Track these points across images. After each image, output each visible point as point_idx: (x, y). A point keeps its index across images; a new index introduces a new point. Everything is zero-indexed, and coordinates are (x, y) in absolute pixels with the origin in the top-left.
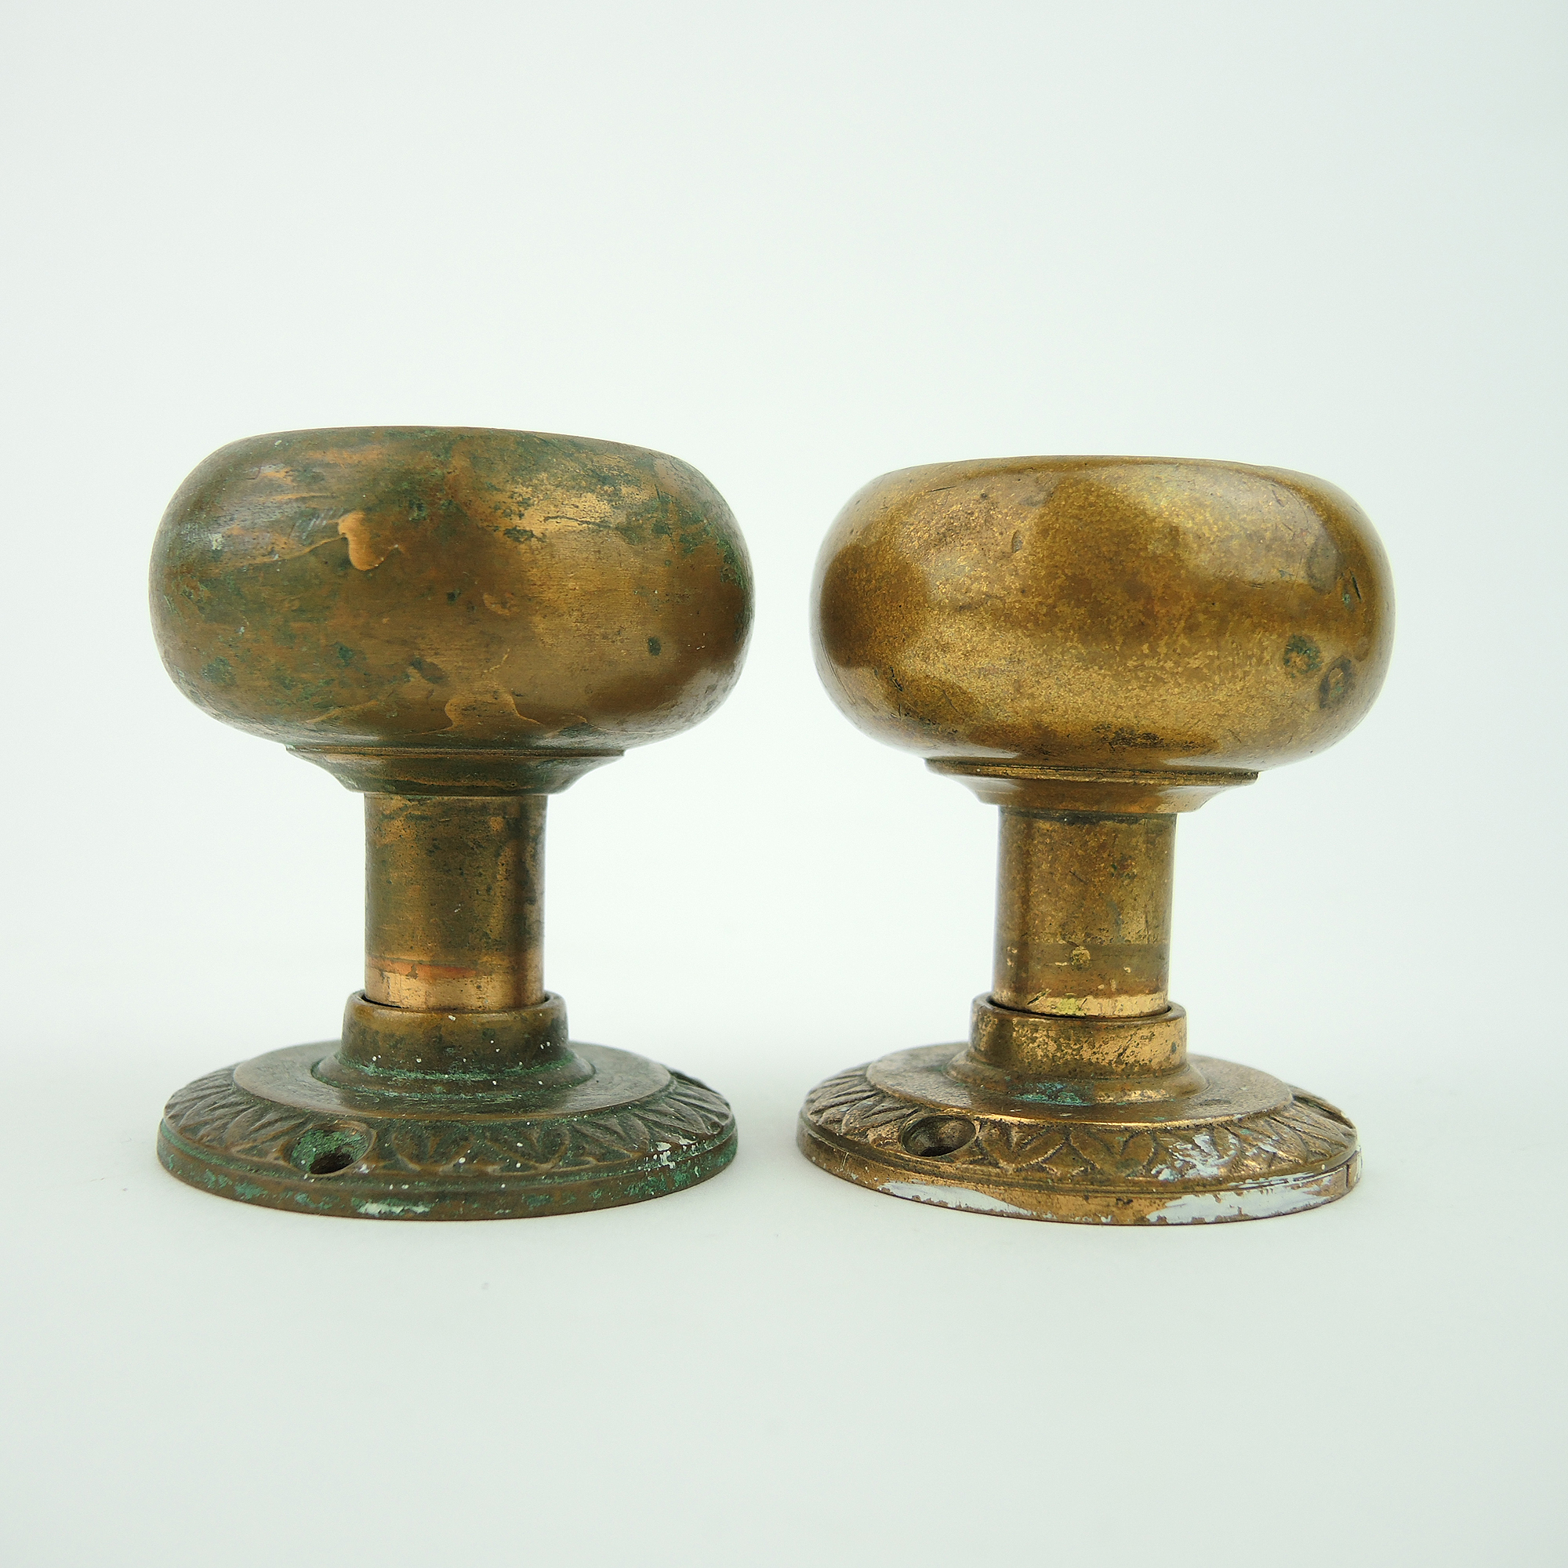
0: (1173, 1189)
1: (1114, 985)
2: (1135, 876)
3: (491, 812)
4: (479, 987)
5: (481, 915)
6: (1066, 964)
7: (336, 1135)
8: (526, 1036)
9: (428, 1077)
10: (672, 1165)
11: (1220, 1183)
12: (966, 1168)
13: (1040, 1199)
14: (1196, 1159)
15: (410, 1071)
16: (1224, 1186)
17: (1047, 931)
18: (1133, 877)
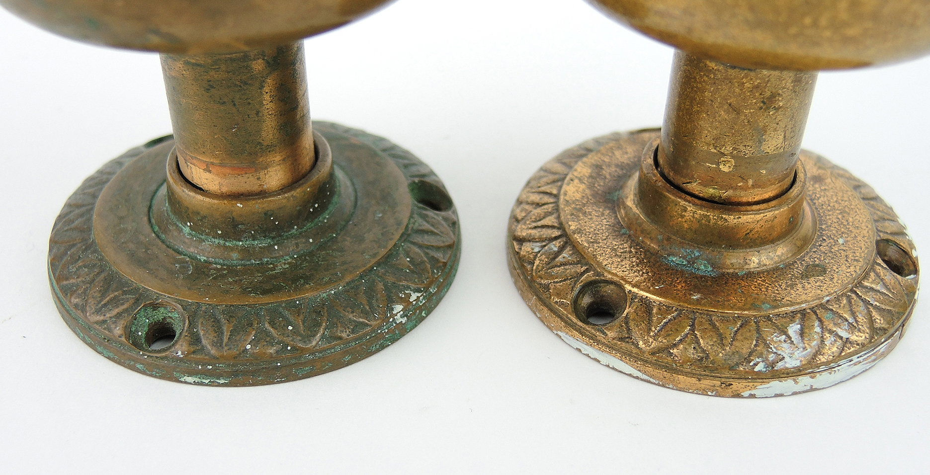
0: (764, 377)
1: (750, 182)
2: (780, 107)
3: (251, 58)
4: (259, 179)
5: (254, 131)
6: (715, 166)
7: (162, 310)
8: (298, 208)
9: (227, 244)
10: (404, 320)
11: (800, 371)
12: (615, 343)
13: (665, 376)
14: (785, 349)
15: (214, 238)
16: (802, 373)
17: (703, 140)
18: (777, 109)
